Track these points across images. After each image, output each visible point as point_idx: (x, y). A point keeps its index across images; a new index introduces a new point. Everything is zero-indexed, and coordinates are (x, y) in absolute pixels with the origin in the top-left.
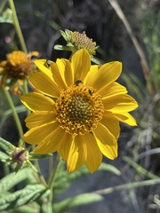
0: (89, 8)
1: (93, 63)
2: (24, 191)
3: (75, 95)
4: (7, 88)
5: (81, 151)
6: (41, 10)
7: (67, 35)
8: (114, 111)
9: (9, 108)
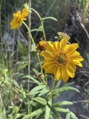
0: (74, 27)
1: (68, 44)
2: (41, 91)
3: (61, 54)
4: (38, 53)
5: (61, 73)
6: (55, 28)
7: (59, 33)
8: (75, 61)
9: (39, 62)
